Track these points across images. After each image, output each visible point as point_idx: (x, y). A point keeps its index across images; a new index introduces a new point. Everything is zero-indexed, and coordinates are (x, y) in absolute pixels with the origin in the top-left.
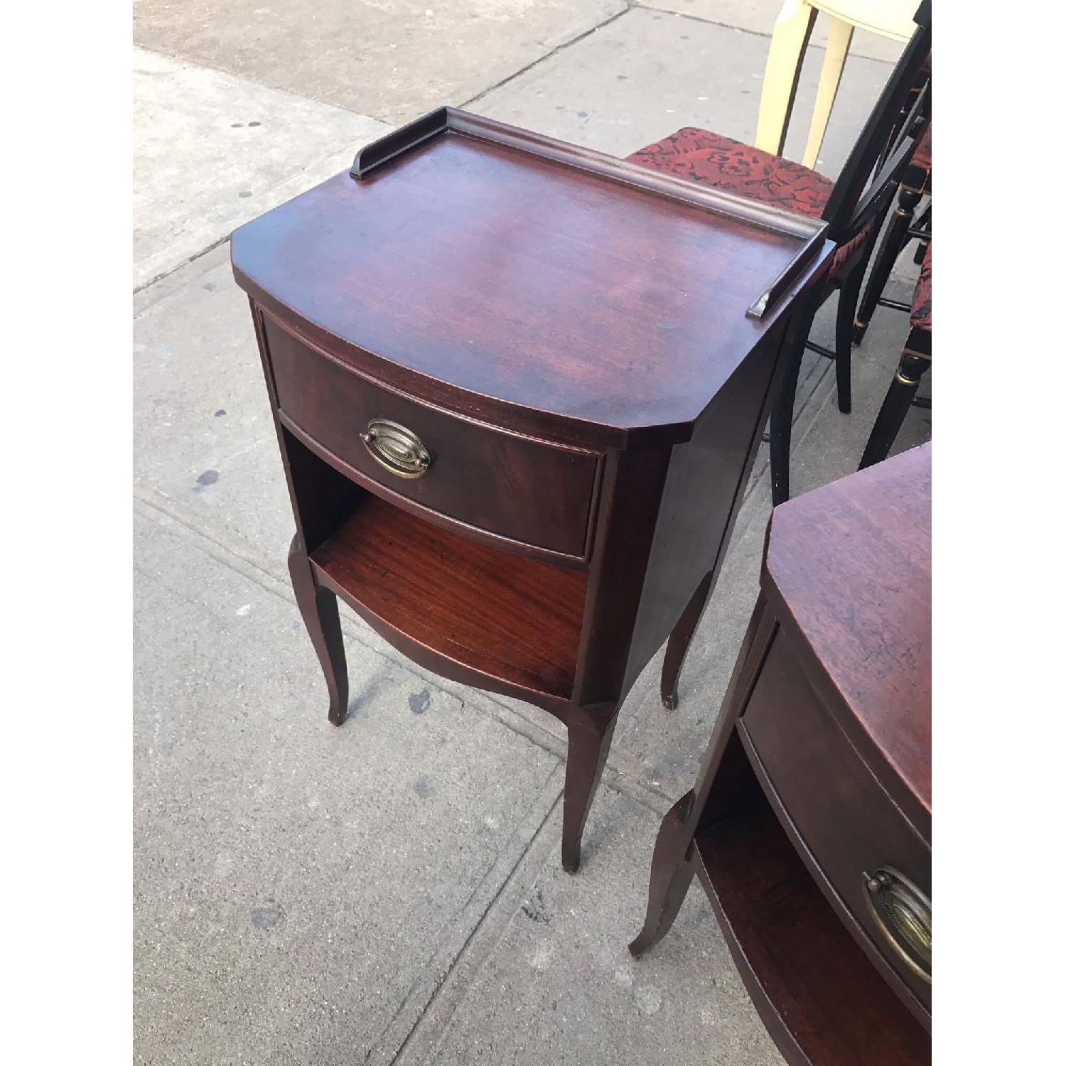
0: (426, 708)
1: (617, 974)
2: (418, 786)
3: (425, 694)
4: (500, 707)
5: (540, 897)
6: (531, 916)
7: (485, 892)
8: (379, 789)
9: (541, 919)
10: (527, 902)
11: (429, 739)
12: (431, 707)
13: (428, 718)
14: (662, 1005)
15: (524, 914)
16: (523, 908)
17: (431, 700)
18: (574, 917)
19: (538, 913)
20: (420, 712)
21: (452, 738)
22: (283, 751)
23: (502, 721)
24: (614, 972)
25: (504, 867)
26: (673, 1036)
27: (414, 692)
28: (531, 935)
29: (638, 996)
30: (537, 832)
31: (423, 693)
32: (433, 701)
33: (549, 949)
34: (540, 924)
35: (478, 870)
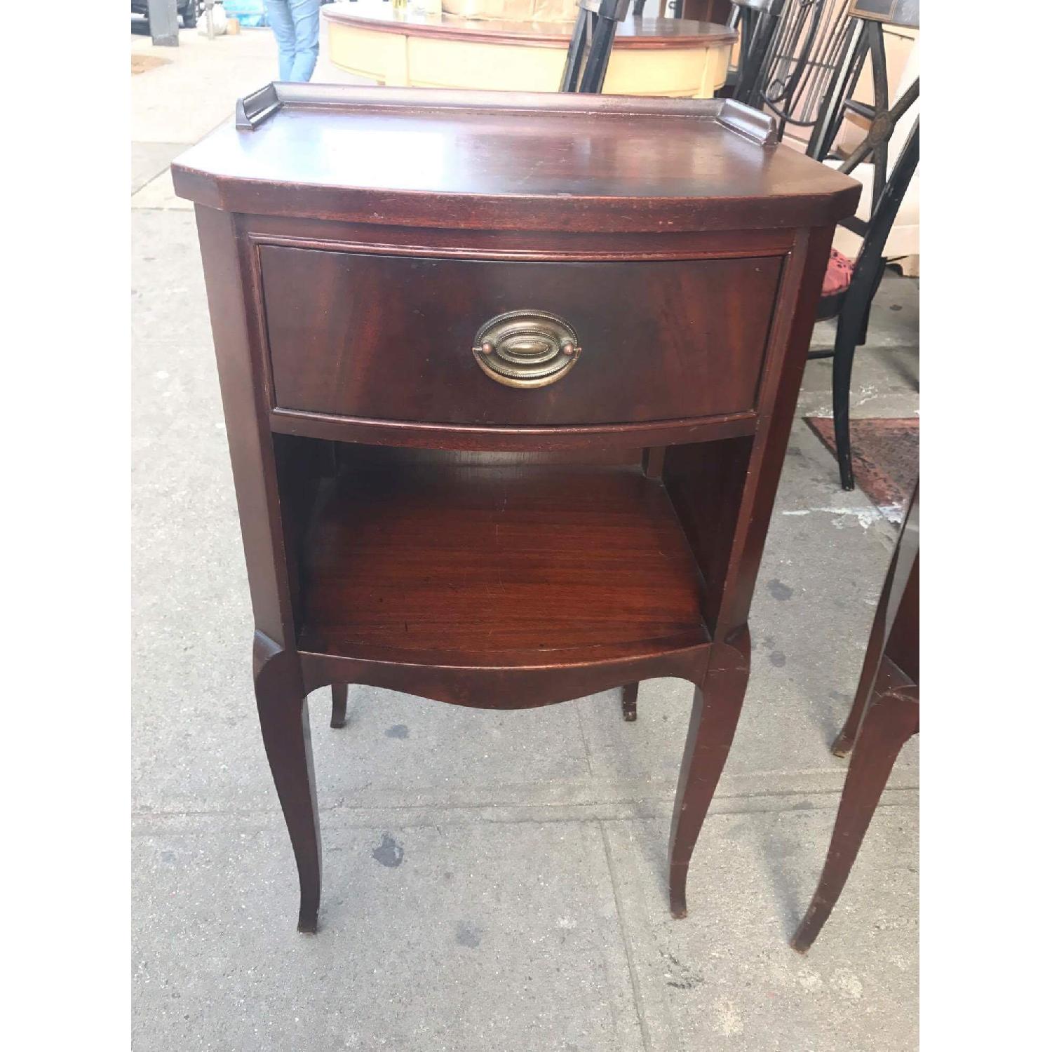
0: (402, 855)
1: (802, 981)
2: (459, 938)
3: (388, 842)
4: (478, 809)
5: (676, 962)
6: (683, 987)
7: (620, 996)
8: (419, 968)
9: (695, 983)
10: (668, 975)
11: (431, 883)
12: (406, 851)
13: (410, 863)
14: (861, 981)
15: (676, 990)
16: (670, 984)
17: (400, 845)
18: (720, 958)
19: (686, 979)
20: (397, 863)
21: (456, 867)
22: (264, 1006)
23: (492, 822)
24: (798, 983)
25: (615, 956)
26: (894, 1000)
27: (375, 846)
28: (700, 1006)
29: (836, 988)
30: (617, 903)
31: (384, 842)
32: (403, 844)
33: (727, 1006)
34: (697, 988)
35: (594, 979)
